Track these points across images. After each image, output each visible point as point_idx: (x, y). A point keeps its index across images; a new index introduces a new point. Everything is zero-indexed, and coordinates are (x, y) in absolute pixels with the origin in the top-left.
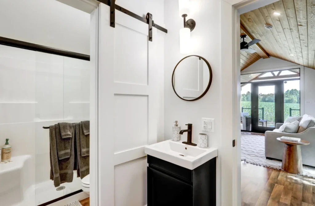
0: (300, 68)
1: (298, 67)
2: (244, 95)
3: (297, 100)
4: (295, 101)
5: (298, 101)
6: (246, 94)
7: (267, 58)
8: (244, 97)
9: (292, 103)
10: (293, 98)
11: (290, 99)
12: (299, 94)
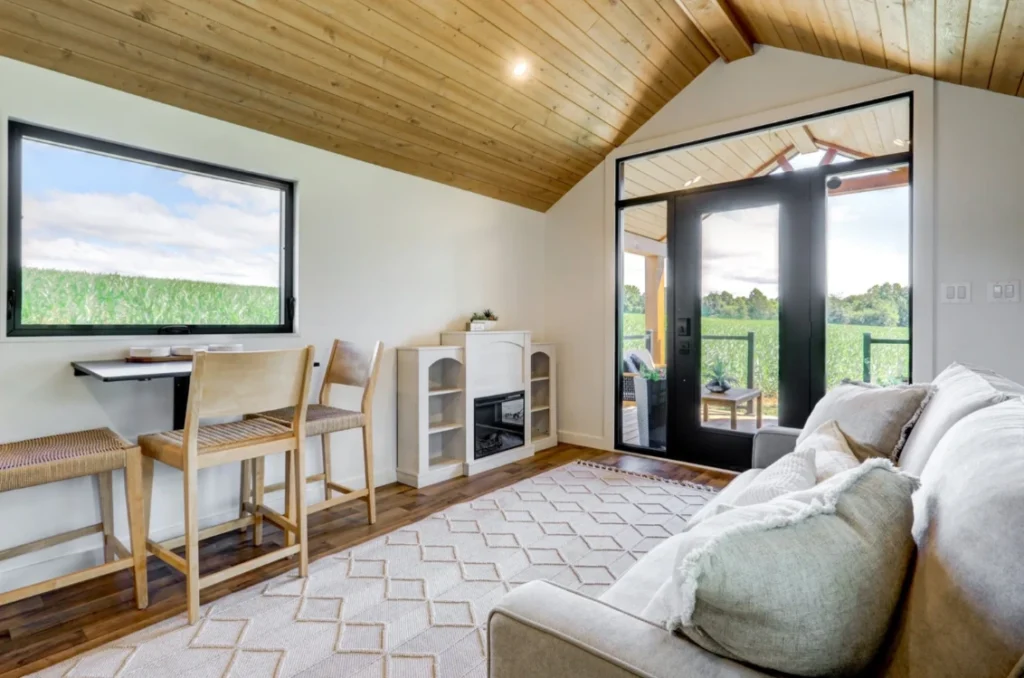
0: (910, 95)
1: (904, 83)
2: (744, 302)
3: (897, 317)
4: (893, 320)
5: (901, 320)
6: (747, 296)
7: (748, 55)
8: (742, 308)
9: (882, 324)
10: (885, 310)
11: (878, 312)
12: (905, 301)
